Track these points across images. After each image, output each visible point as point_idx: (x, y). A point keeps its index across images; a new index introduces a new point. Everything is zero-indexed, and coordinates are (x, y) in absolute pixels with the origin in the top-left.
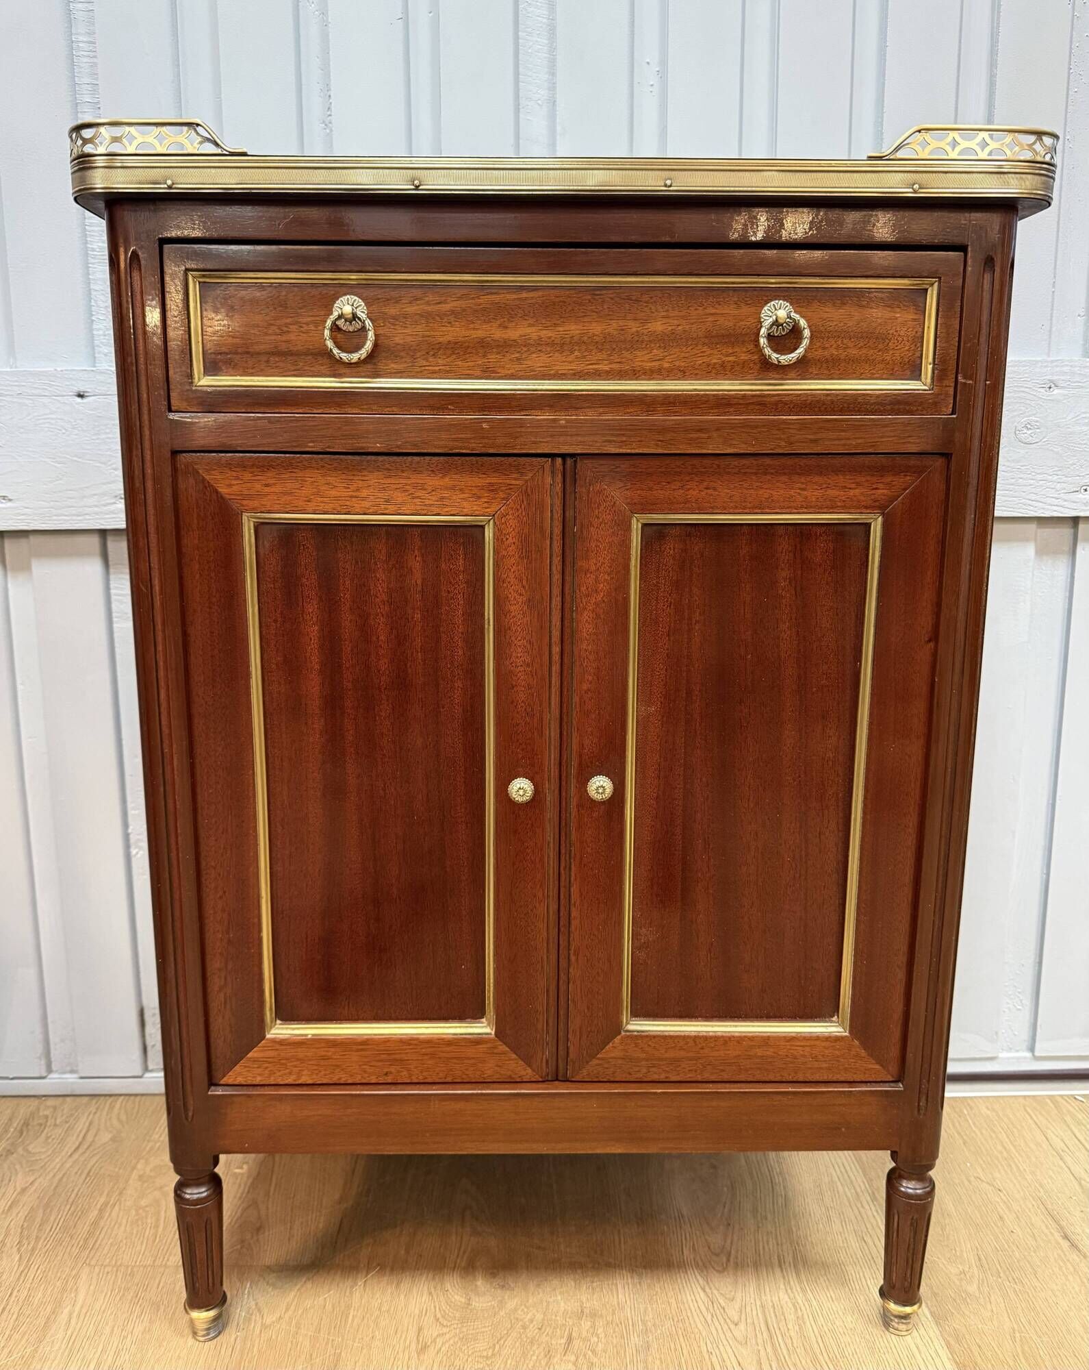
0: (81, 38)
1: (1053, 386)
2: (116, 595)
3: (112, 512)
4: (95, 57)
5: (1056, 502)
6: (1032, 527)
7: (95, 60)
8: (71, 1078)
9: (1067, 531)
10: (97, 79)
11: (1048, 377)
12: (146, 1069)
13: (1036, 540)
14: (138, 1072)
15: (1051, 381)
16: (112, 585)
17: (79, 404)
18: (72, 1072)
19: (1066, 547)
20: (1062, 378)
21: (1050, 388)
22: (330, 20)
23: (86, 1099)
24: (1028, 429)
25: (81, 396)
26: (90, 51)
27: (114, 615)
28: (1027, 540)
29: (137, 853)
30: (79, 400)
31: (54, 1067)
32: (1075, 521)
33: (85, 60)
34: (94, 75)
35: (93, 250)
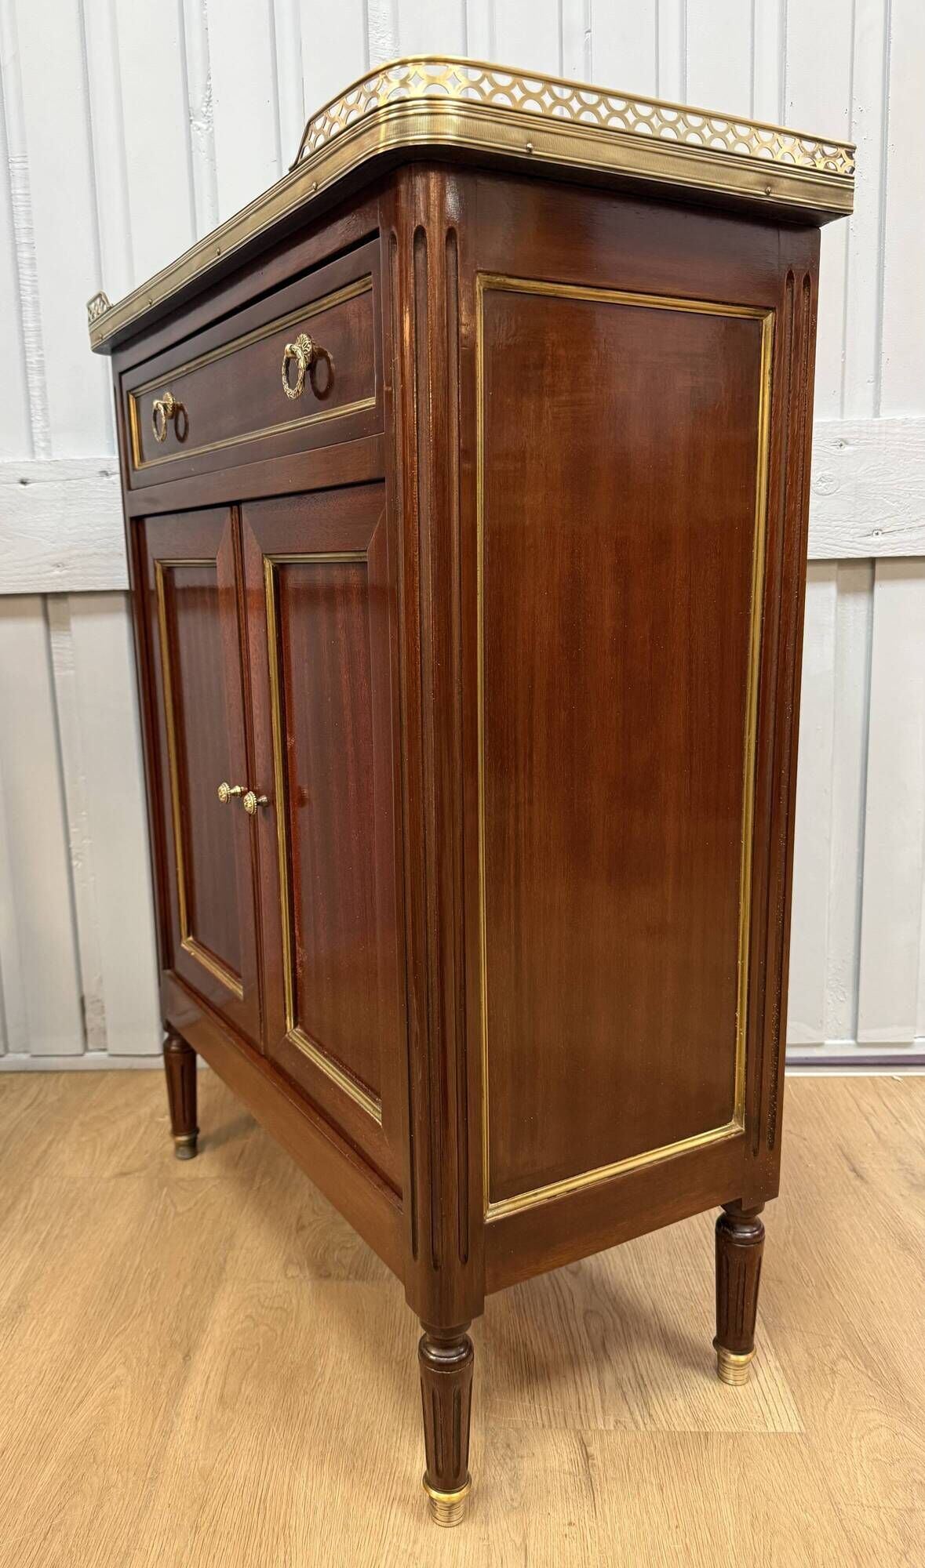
0: (19, 191)
1: (843, 443)
2: (57, 648)
3: (51, 578)
4: (30, 206)
5: (851, 545)
6: (834, 567)
7: (29, 209)
8: (24, 1057)
9: (865, 571)
10: (32, 224)
11: (839, 436)
12: (86, 1049)
13: (837, 580)
14: (79, 1049)
15: (842, 440)
16: (53, 640)
17: (22, 489)
18: (25, 1052)
19: (866, 586)
20: (852, 436)
21: (841, 445)
22: (217, 165)
23: (37, 1074)
24: (823, 482)
25: (23, 482)
26: (26, 201)
27: (55, 664)
28: (829, 580)
29: (77, 865)
30: (22, 486)
31: (11, 1048)
32: (872, 561)
33: (22, 209)
34: (29, 221)
35: (31, 363)
